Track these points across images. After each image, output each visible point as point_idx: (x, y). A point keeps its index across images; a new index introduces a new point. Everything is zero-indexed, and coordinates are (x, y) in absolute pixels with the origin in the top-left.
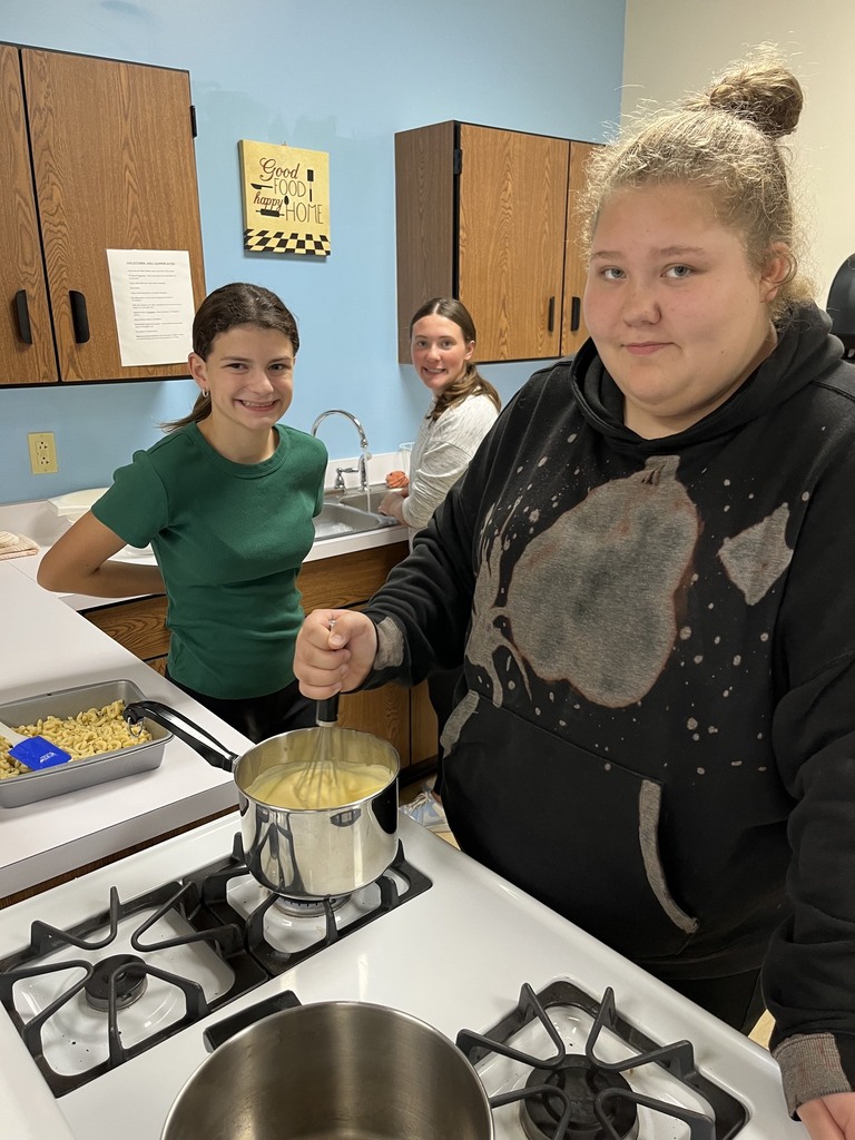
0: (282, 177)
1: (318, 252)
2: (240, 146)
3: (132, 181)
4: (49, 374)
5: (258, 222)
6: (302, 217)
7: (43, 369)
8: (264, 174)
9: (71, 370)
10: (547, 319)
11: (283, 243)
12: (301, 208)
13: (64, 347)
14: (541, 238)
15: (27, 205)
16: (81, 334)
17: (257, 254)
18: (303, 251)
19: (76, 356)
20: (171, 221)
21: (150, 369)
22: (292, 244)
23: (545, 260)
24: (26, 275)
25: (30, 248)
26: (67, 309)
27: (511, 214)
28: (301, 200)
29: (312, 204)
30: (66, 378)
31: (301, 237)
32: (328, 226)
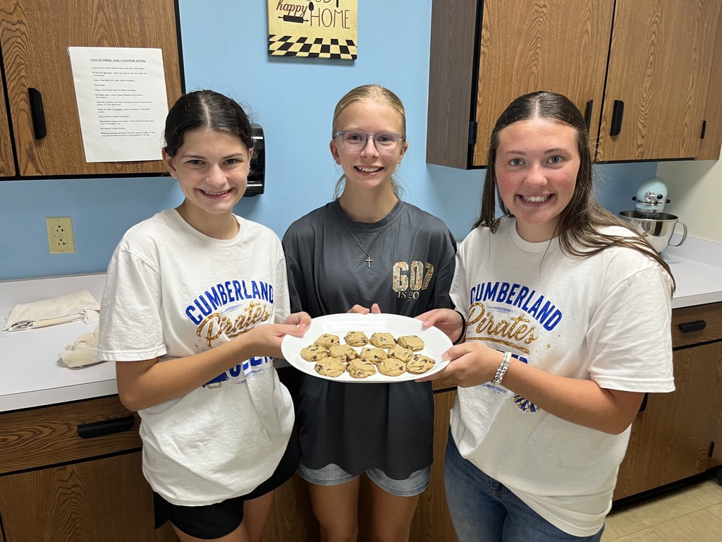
1: (343, 56)
4: (6, 169)
5: (281, 28)
6: (327, 23)
7: (1, 163)
9: (30, 165)
11: (306, 48)
12: (327, 14)
13: (22, 143)
14: (581, 38)
16: (40, 130)
18: (328, 55)
19: (35, 151)
20: (141, 18)
21: (117, 166)
22: (316, 49)
23: (584, 61)
26: (25, 105)
27: (545, 12)
28: (327, 6)
29: (338, 10)
30: (24, 172)
31: (326, 42)
32: (355, 31)
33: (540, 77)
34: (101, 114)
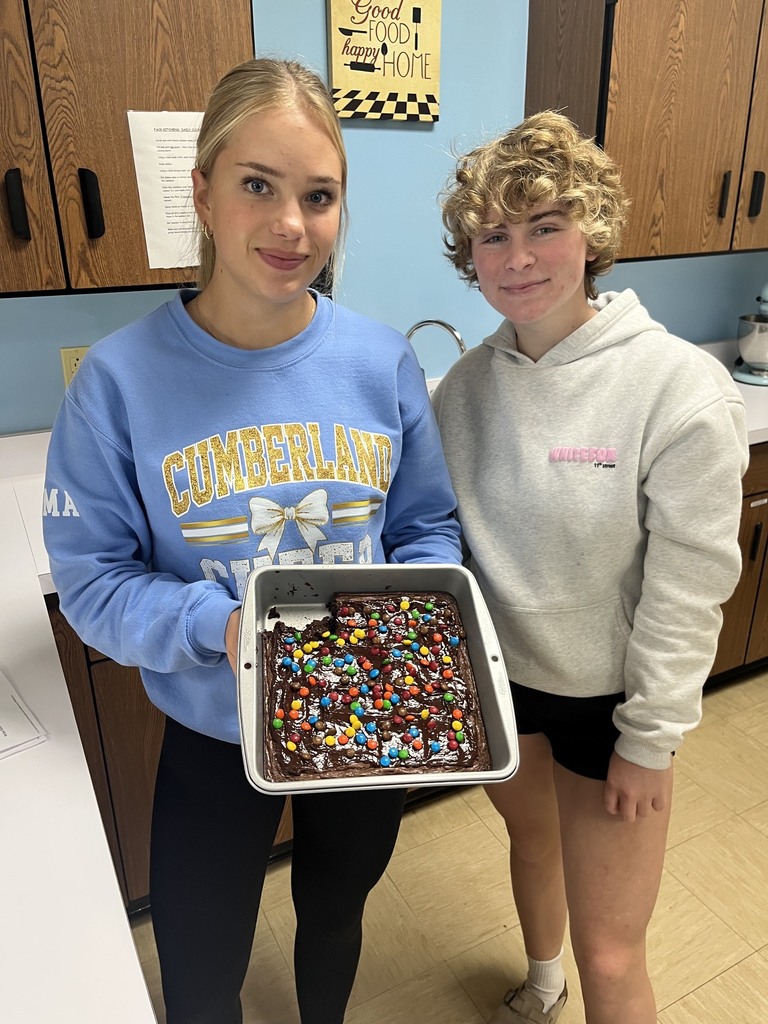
0: (380, 18)
1: (423, 117)
3: (162, 18)
4: (54, 279)
5: (346, 80)
6: (403, 71)
7: (46, 272)
8: (356, 15)
9: (83, 274)
10: (717, 200)
11: (378, 107)
12: (403, 59)
13: (73, 244)
14: (720, 91)
15: (20, 54)
16: (95, 227)
18: (403, 117)
19: (88, 254)
22: (389, 108)
23: (722, 122)
24: (20, 149)
25: (25, 113)
26: (75, 193)
27: (681, 58)
28: (403, 48)
29: (417, 53)
30: (77, 284)
31: (402, 98)
32: (437, 83)
33: (673, 142)
34: (168, 204)
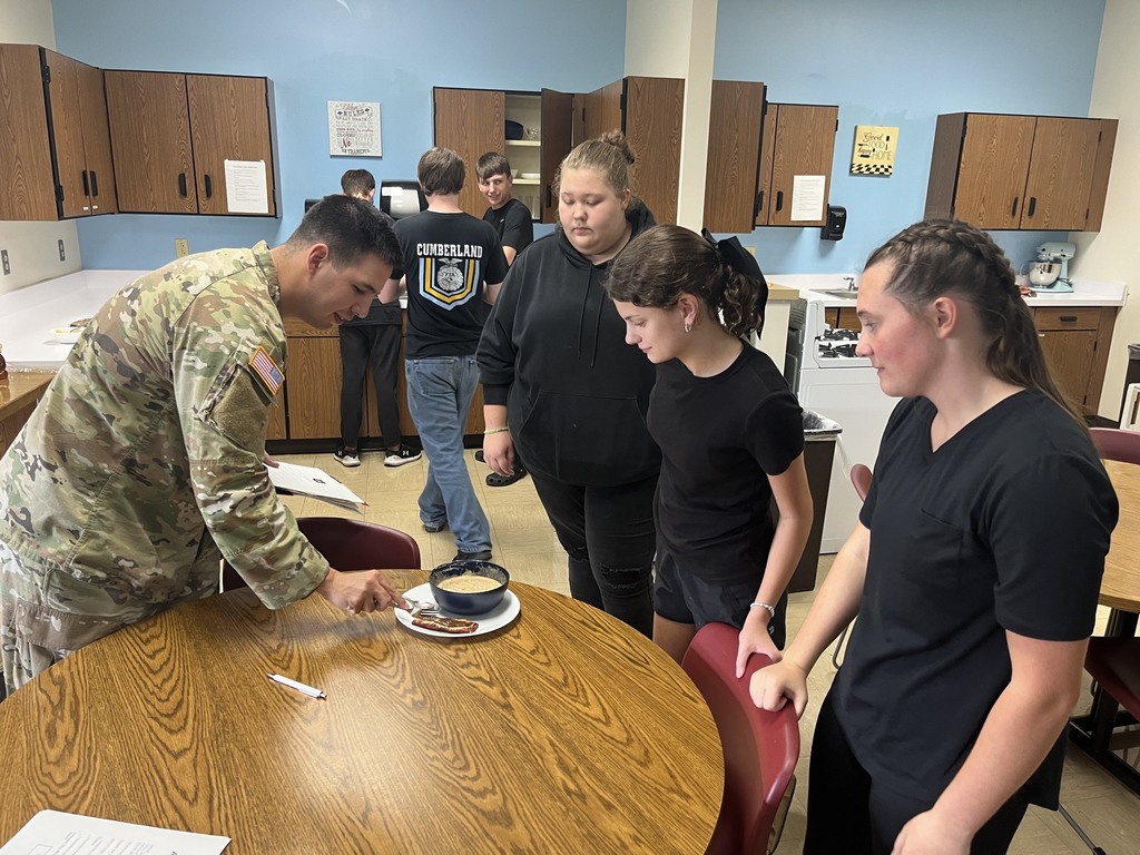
1: (885, 173)
2: (856, 128)
4: (764, 222)
5: (858, 160)
6: (880, 157)
7: (763, 219)
8: (865, 139)
9: (772, 220)
10: (1012, 208)
11: (869, 169)
12: (881, 154)
13: (772, 211)
16: (779, 207)
17: (856, 175)
18: (878, 173)
19: (775, 215)
21: (801, 222)
22: (873, 170)
24: (765, 185)
25: (768, 176)
26: (776, 197)
29: (886, 151)
30: (770, 224)
31: (878, 166)
32: (893, 161)
